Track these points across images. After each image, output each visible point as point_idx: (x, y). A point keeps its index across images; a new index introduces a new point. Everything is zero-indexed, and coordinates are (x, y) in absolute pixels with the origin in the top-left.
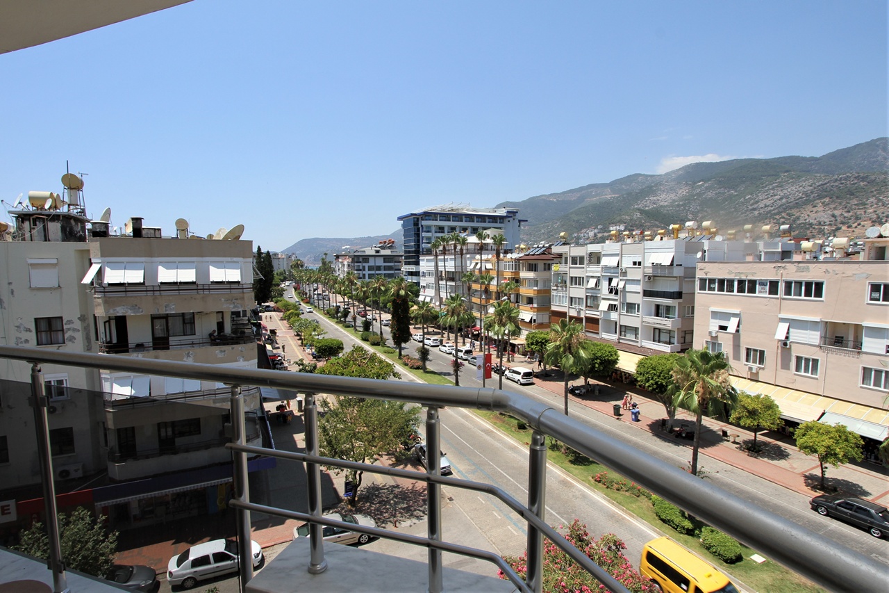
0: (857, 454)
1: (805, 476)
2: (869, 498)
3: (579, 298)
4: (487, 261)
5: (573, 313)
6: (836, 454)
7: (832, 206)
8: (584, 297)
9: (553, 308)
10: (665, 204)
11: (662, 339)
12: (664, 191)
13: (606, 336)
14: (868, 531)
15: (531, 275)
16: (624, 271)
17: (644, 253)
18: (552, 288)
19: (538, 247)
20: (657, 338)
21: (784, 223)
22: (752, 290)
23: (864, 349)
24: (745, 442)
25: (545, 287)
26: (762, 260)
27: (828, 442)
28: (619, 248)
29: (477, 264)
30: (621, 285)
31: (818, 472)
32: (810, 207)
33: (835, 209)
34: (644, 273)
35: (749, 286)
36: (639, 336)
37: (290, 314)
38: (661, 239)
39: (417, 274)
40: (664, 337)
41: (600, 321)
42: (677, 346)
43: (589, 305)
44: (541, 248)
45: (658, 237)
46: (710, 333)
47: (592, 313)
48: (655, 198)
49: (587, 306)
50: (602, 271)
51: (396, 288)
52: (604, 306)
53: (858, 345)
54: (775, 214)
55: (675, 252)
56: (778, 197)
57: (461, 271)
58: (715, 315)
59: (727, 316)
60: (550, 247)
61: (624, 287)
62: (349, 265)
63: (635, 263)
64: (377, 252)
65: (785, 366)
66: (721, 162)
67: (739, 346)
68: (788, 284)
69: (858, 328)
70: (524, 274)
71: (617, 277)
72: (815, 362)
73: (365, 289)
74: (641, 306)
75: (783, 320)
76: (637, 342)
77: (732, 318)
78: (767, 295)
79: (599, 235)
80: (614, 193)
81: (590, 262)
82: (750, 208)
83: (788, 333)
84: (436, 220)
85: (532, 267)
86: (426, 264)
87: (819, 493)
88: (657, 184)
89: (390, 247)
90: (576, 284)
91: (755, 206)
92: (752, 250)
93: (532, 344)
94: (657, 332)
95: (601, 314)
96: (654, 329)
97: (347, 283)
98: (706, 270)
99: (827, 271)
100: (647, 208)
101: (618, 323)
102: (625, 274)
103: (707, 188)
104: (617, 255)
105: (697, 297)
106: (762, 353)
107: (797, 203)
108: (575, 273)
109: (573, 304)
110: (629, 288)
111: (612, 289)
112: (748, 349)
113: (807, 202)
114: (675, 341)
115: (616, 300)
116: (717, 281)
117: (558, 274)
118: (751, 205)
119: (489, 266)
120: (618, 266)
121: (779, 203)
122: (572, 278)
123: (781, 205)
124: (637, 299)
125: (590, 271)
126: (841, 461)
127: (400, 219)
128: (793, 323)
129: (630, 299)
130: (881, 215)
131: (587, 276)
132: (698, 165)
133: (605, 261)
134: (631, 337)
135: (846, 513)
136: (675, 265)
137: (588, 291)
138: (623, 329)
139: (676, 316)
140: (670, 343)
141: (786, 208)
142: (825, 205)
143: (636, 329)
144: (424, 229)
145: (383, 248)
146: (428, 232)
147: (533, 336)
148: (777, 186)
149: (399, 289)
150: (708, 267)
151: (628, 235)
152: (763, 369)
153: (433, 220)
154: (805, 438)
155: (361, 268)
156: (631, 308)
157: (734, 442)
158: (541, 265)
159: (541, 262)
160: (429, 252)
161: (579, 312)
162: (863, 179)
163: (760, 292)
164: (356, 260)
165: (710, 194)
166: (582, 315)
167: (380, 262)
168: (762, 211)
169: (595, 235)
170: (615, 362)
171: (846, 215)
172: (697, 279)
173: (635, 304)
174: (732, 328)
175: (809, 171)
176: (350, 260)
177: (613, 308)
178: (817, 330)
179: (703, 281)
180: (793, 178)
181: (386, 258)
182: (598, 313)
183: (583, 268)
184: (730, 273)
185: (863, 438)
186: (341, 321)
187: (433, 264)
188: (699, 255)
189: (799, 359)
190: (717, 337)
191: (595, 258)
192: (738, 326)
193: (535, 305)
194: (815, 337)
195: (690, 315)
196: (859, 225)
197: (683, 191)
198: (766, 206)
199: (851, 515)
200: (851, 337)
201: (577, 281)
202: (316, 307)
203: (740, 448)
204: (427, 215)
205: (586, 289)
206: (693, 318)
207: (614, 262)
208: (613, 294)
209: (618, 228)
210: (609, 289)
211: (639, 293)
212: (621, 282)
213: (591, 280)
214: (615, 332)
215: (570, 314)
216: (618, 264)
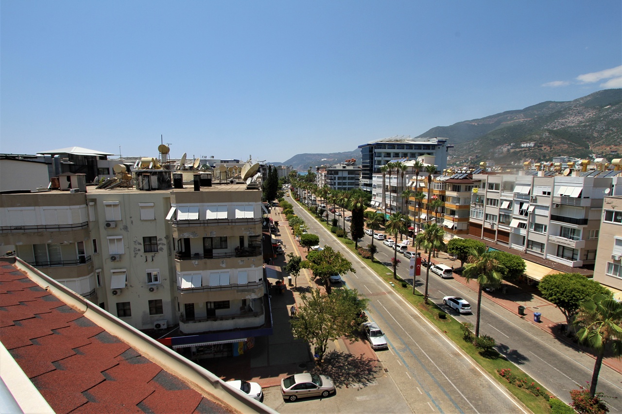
3: (493, 215)
4: (421, 181)
5: (488, 226)
8: (497, 214)
9: (471, 220)
10: (573, 125)
11: (565, 255)
12: (572, 114)
13: (515, 247)
15: (455, 194)
16: (534, 198)
17: (554, 185)
18: (471, 205)
19: (461, 173)
20: (561, 253)
25: (465, 203)
28: (531, 180)
29: (413, 182)
30: (531, 209)
34: (552, 201)
36: (545, 250)
37: (287, 211)
38: (570, 173)
39: (370, 185)
40: (568, 254)
41: (510, 235)
42: (579, 261)
43: (501, 221)
44: (464, 174)
46: (613, 257)
47: (503, 228)
48: (563, 120)
49: (499, 222)
50: (514, 196)
51: (355, 202)
52: (514, 223)
55: (584, 187)
57: (401, 186)
60: (471, 174)
61: (534, 210)
62: (325, 176)
63: (544, 193)
64: (344, 167)
70: (449, 193)
71: (528, 202)
73: (335, 198)
74: (547, 227)
76: (543, 255)
79: (512, 150)
80: (526, 117)
81: (504, 189)
84: (385, 148)
85: (456, 188)
86: (377, 180)
89: (353, 165)
90: (491, 204)
93: (453, 249)
94: (561, 249)
95: (511, 230)
96: (559, 246)
97: (323, 193)
98: (614, 204)
100: (555, 129)
101: (526, 238)
102: (535, 200)
103: (614, 111)
104: (529, 185)
105: (602, 225)
108: (491, 195)
109: (488, 218)
110: (537, 212)
111: (522, 211)
114: (578, 257)
115: (526, 220)
117: (476, 195)
119: (422, 185)
120: (529, 194)
122: (488, 199)
124: (546, 221)
125: (504, 196)
127: (360, 147)
129: (538, 220)
131: (501, 199)
132: (606, 91)
133: (518, 189)
134: (536, 250)
136: (582, 197)
137: (501, 210)
138: (530, 243)
139: (581, 237)
140: (572, 259)
143: (542, 245)
144: (376, 155)
145: (348, 165)
146: (379, 157)
147: (454, 243)
149: (357, 202)
150: (616, 202)
151: (538, 167)
153: (383, 148)
155: (333, 178)
156: (539, 227)
158: (463, 187)
159: (463, 184)
160: (379, 171)
161: (492, 226)
164: (330, 173)
165: (616, 115)
166: (495, 228)
167: (346, 174)
170: (522, 271)
172: (603, 211)
173: (543, 225)
176: (326, 172)
177: (522, 225)
179: (609, 213)
181: (350, 172)
182: (509, 229)
183: (498, 192)
186: (319, 216)
187: (381, 180)
188: (607, 191)
191: (510, 187)
193: (456, 217)
195: (594, 238)
197: (590, 114)
201: (493, 202)
202: (303, 204)
204: (379, 145)
205: (500, 209)
206: (596, 241)
207: (525, 190)
208: (524, 215)
209: (528, 145)
210: (520, 210)
211: (547, 217)
212: (531, 206)
213: (504, 202)
214: (524, 244)
215: (485, 227)
216: (529, 192)
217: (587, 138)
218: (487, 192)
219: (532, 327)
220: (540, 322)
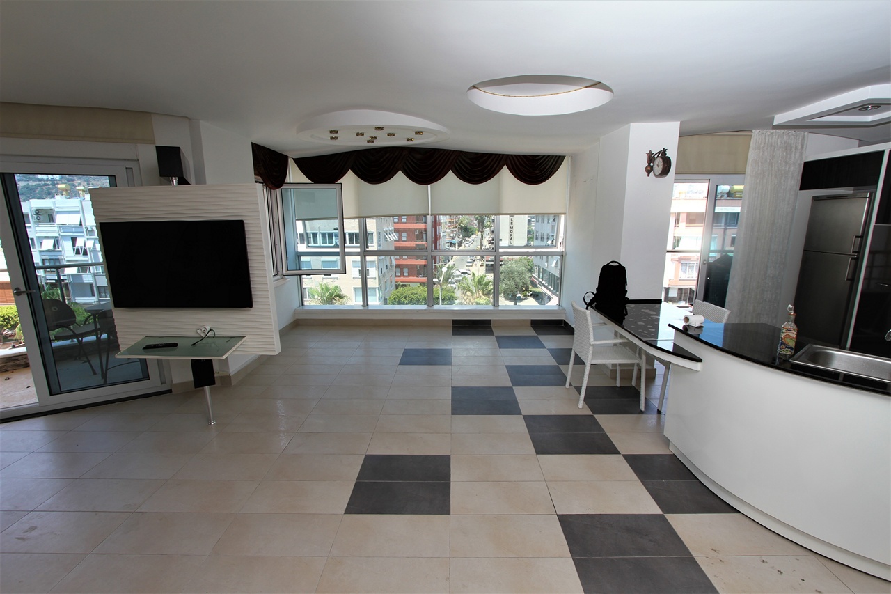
16: (90, 229)
28: (79, 204)
30: (90, 245)
41: (70, 286)
50: (59, 230)
61: (94, 246)
71: (83, 236)
95: (69, 279)
102: (92, 232)
104: (77, 212)
111: (77, 250)
115: (87, 261)
120: (81, 225)
125: (41, 231)
131: (39, 237)
133: (60, 219)
137: (43, 254)
151: (83, 191)
191: (47, 217)
205: (40, 251)
207: (73, 220)
208: (81, 254)
212: (89, 241)
213: (45, 241)
214: (92, 295)
216: (81, 222)
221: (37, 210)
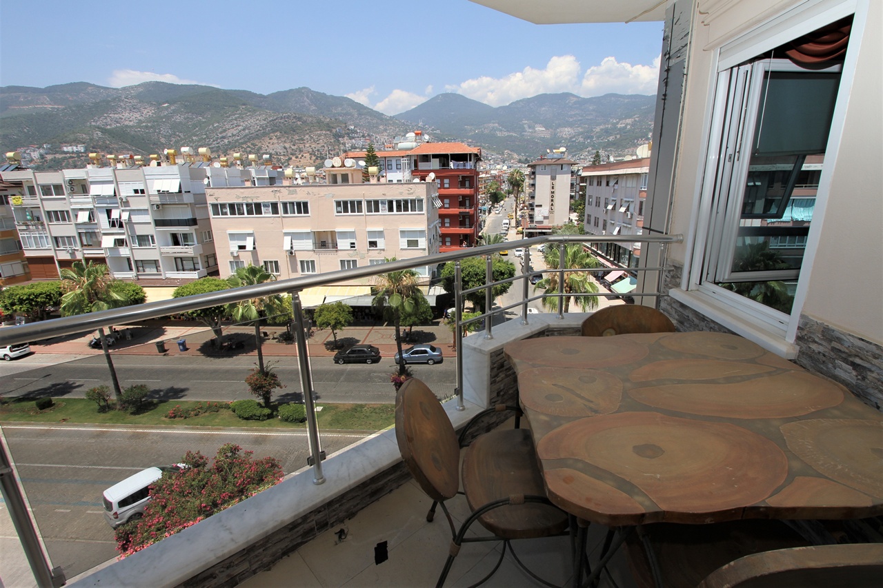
0: (351, 319)
1: (325, 344)
2: (360, 343)
3: (67, 237)
5: (64, 256)
6: (340, 322)
7: (283, 140)
8: (76, 235)
9: (28, 254)
10: (131, 124)
11: (185, 267)
12: (125, 108)
13: (118, 275)
14: (366, 362)
16: (124, 200)
17: (146, 180)
18: (18, 228)
20: (180, 267)
21: (250, 153)
22: (259, 212)
23: (339, 248)
24: (281, 336)
26: (257, 185)
27: (335, 315)
28: (111, 174)
30: (125, 216)
31: (331, 339)
32: (267, 139)
33: (285, 142)
34: (150, 201)
35: (257, 208)
36: (161, 268)
38: (159, 164)
40: (188, 265)
41: (107, 260)
42: (204, 271)
43: (85, 243)
45: (154, 163)
46: (232, 253)
47: (92, 253)
48: (116, 116)
49: (82, 245)
50: (94, 202)
52: (108, 242)
53: (335, 246)
54: (243, 143)
55: (181, 178)
56: (240, 128)
58: (233, 236)
59: (243, 236)
61: (130, 218)
63: (136, 191)
65: (294, 270)
66: (182, 85)
67: (258, 261)
68: (285, 204)
69: (333, 233)
71: (117, 208)
72: (313, 262)
74: (155, 237)
75: (286, 234)
76: (161, 275)
77: (248, 238)
78: (271, 215)
79: (49, 157)
80: (55, 104)
81: (73, 192)
82: (220, 135)
83: (292, 244)
87: (336, 352)
88: (115, 99)
90: (57, 220)
91: (224, 134)
92: (246, 176)
93: (13, 304)
94: (179, 261)
95: (106, 253)
96: (175, 258)
98: (216, 196)
99: (308, 193)
100: (109, 127)
101: (132, 259)
102: (126, 203)
103: (174, 111)
104: (110, 182)
105: (212, 221)
106: (276, 263)
107: (257, 135)
108: (52, 206)
109: (60, 244)
110: (135, 219)
111: (113, 222)
112: (265, 262)
113: (265, 134)
114: (200, 266)
115: (123, 234)
116: (228, 205)
117: (22, 210)
118: (221, 133)
120: (115, 195)
121: (244, 133)
122: (49, 212)
123: (246, 136)
124: (150, 230)
125: (76, 203)
126: (343, 326)
128: (295, 236)
129: (140, 231)
130: (315, 150)
131: (73, 210)
132: (158, 83)
133: (95, 190)
134: (151, 271)
135: (353, 357)
136: (183, 192)
137: (79, 227)
138: (140, 264)
139: (196, 242)
140: (195, 270)
141: (250, 138)
142: (278, 138)
143: (156, 262)
148: (239, 117)
150: (218, 192)
151: (114, 159)
152: (280, 275)
154: (321, 318)
156: (144, 240)
157: (274, 338)
161: (73, 254)
162: (299, 119)
163: (265, 213)
165: (179, 118)
166: (79, 256)
168: (230, 139)
169: (42, 156)
170: (143, 299)
171: (293, 147)
172: (209, 205)
173: (148, 236)
174: (250, 247)
175: (261, 107)
177: (120, 243)
178: (309, 239)
179: (215, 206)
180: (250, 111)
182: (103, 252)
183: (65, 199)
184: (238, 197)
185: (352, 307)
188: (206, 181)
189: (302, 262)
190: (238, 256)
192: (254, 244)
194: (308, 244)
195: (208, 240)
196: (302, 156)
197: (149, 112)
198: (233, 135)
199: (356, 357)
200: (330, 241)
201: (61, 216)
203: (279, 341)
205: (76, 224)
206: (212, 242)
207: (108, 190)
208: (117, 227)
209: (75, 149)
210: (109, 222)
211: (150, 223)
212: (124, 213)
213: (80, 214)
214: (131, 269)
215: (59, 258)
216: (115, 193)
217: (154, 144)
218: (42, 200)
219: (181, 358)
220: (187, 349)
221: (70, 180)
